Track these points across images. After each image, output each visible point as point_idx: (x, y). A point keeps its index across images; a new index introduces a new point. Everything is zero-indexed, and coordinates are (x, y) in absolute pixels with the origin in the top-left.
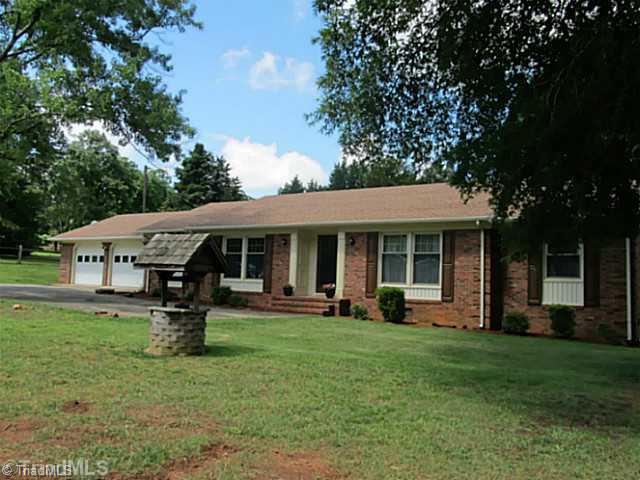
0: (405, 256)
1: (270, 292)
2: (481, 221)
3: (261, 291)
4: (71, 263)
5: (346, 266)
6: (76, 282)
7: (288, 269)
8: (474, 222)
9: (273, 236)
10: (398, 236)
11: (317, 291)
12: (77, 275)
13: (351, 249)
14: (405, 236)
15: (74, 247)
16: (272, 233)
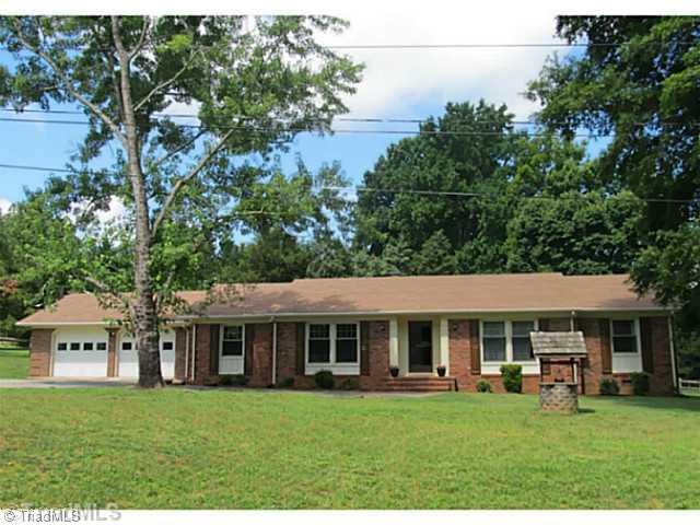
0: (505, 339)
1: (368, 375)
2: (576, 311)
3: (358, 373)
4: (49, 352)
5: (450, 348)
6: (55, 374)
7: (388, 352)
8: (570, 312)
9: (369, 322)
10: (499, 323)
11: (410, 371)
12: (57, 365)
13: (455, 334)
14: (503, 323)
15: (54, 333)
16: (367, 319)
